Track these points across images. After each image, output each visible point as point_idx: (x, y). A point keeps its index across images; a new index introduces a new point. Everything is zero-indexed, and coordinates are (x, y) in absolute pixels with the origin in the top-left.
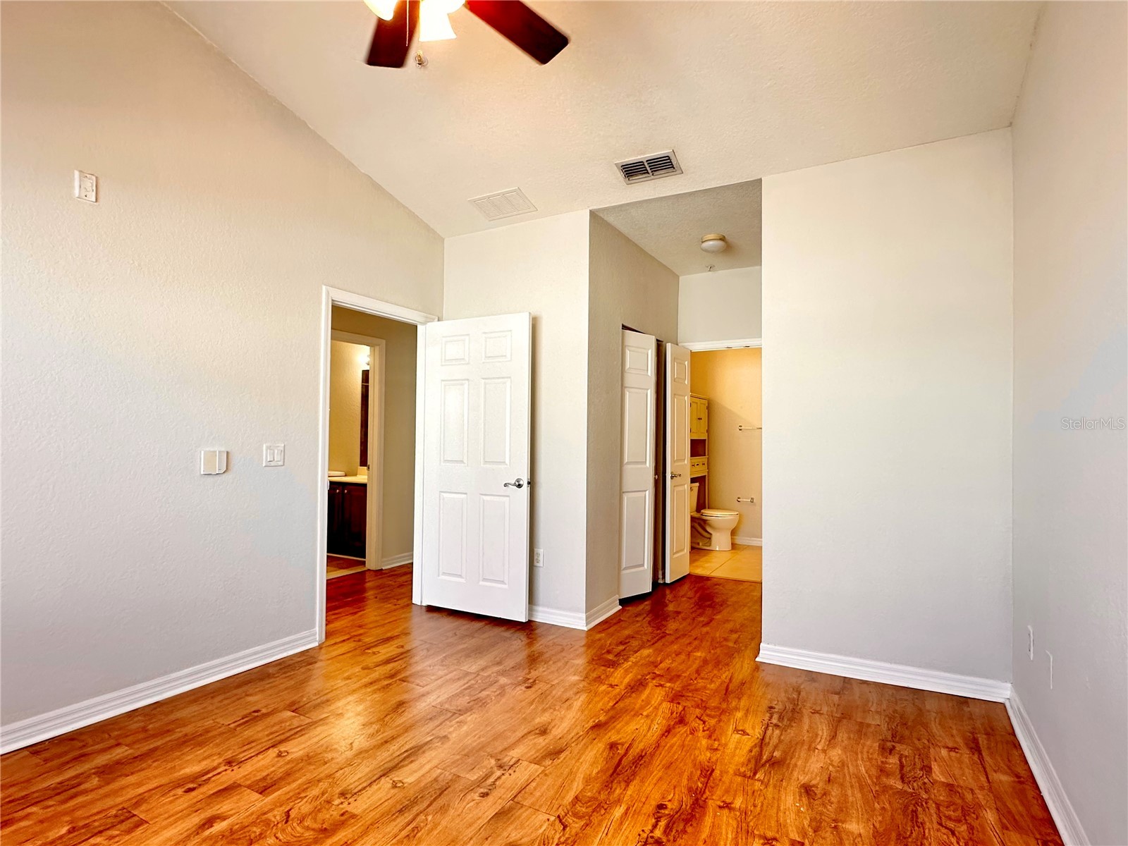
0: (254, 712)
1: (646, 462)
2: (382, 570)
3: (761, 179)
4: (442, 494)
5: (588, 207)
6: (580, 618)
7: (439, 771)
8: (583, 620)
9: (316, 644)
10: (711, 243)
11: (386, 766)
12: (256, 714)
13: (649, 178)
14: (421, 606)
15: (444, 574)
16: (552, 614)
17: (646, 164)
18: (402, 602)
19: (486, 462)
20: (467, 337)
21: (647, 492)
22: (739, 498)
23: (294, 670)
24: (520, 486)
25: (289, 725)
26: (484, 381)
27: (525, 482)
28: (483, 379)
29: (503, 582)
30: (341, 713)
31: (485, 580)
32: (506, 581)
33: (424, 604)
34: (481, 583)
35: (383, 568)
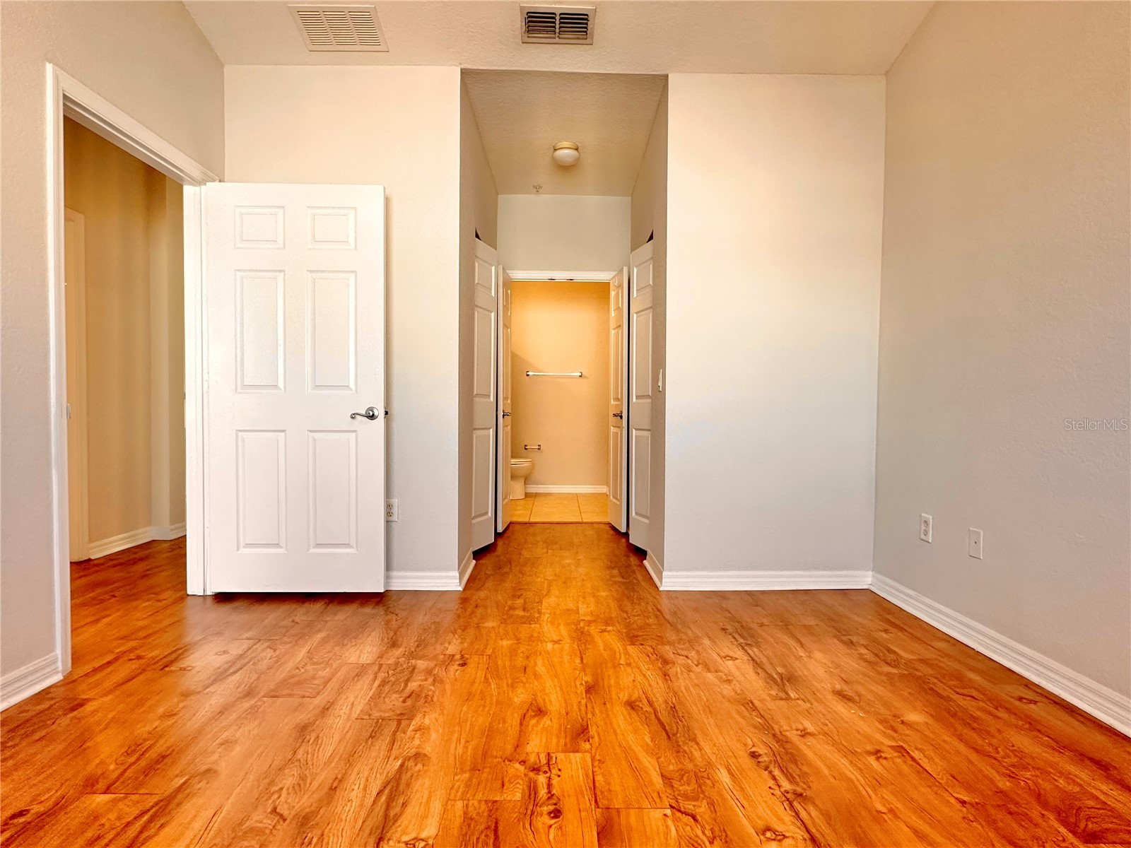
0: (14, 817)
1: (490, 396)
2: (90, 560)
3: (667, 76)
4: (240, 433)
5: (461, 64)
6: (453, 578)
7: (459, 804)
8: (456, 579)
9: (58, 678)
10: (567, 151)
11: (369, 823)
12: (22, 820)
13: (554, 41)
14: (204, 597)
15: (247, 545)
16: (407, 578)
17: (558, 18)
18: (168, 595)
19: (317, 387)
20: (281, 212)
21: (491, 430)
22: (526, 446)
23: (45, 726)
24: (372, 417)
25: (119, 818)
26: (309, 274)
27: (380, 412)
28: (311, 271)
29: (348, 545)
30: (208, 771)
31: (318, 545)
32: (353, 543)
33: (209, 593)
34: (312, 551)
35: (92, 558)
